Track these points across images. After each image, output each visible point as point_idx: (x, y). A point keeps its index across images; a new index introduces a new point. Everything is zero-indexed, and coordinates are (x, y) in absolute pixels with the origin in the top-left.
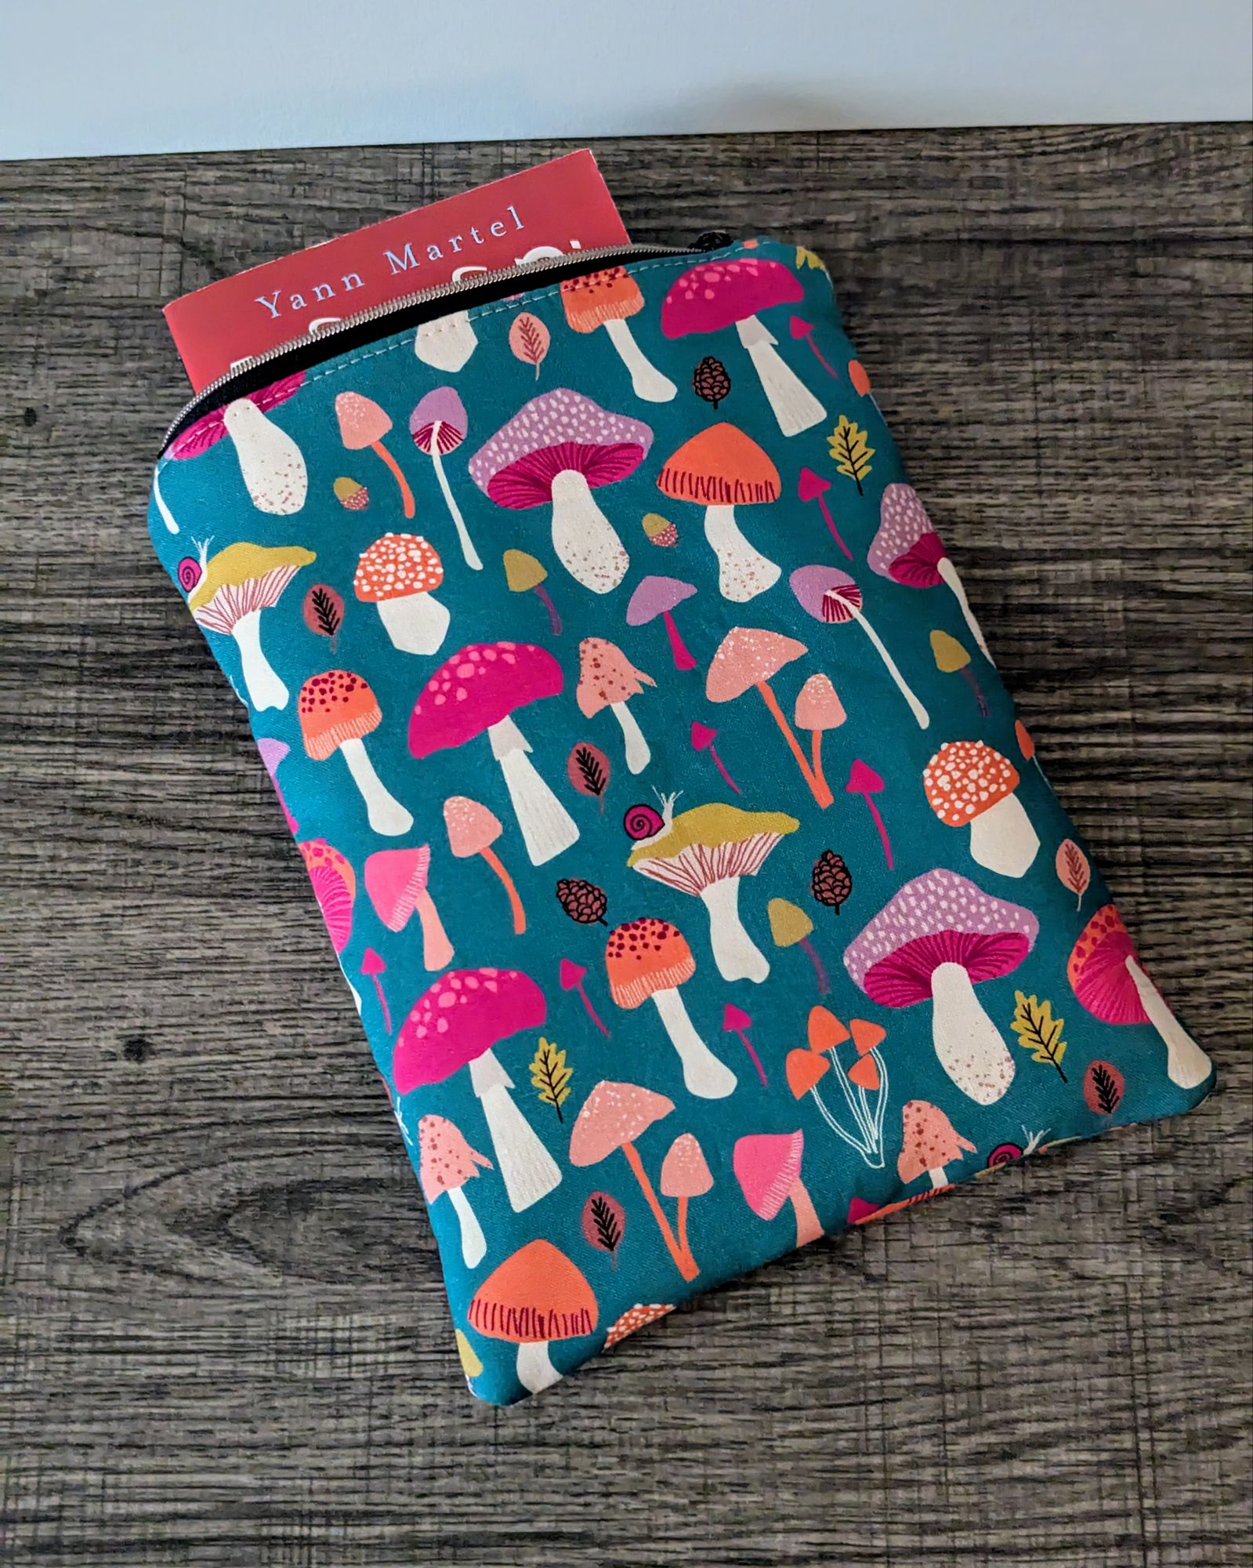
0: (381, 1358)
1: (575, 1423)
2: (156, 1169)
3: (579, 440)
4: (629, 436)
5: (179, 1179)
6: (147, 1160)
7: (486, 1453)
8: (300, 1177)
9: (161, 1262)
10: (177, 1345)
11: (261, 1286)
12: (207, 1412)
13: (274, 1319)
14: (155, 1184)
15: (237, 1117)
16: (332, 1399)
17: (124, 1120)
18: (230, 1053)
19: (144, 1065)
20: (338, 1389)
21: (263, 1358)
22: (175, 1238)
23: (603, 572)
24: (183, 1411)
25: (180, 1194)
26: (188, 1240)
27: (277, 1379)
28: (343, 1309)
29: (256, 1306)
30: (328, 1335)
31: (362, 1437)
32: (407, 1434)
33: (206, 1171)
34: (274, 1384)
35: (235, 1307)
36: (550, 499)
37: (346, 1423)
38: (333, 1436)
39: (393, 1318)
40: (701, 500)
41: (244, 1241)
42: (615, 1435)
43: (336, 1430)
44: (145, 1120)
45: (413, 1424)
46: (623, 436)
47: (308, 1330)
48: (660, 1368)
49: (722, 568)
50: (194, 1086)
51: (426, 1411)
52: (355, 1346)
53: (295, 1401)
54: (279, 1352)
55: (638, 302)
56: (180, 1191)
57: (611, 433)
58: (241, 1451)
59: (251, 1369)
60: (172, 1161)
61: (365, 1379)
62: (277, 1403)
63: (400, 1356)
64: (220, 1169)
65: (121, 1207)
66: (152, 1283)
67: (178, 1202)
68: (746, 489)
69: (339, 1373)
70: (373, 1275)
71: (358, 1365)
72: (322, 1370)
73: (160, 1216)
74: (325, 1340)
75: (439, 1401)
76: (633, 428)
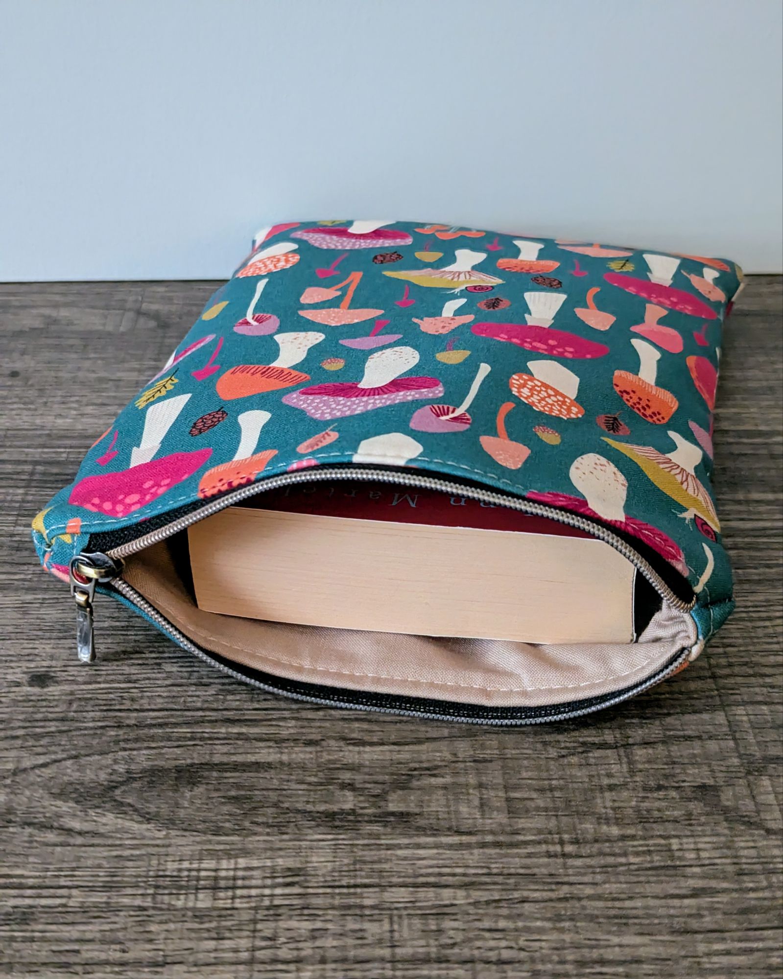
0: (267, 892)
1: (478, 944)
2: (47, 756)
5: (69, 763)
6: (40, 750)
7: (383, 969)
8: (189, 761)
9: (43, 820)
10: (48, 882)
11: (144, 838)
12: (75, 935)
13: (154, 862)
14: (44, 765)
15: (133, 722)
16: (213, 925)
17: (21, 724)
18: (130, 682)
19: (46, 690)
20: (220, 916)
21: (140, 892)
22: (59, 803)
24: (48, 934)
25: (70, 771)
26: (72, 804)
27: (154, 908)
28: (228, 855)
29: (137, 852)
30: (212, 874)
31: (245, 955)
32: (295, 953)
33: (97, 757)
34: (151, 912)
35: (115, 853)
37: (227, 944)
38: (212, 955)
39: (280, 861)
41: (130, 805)
42: (523, 955)
43: (216, 950)
44: (42, 724)
45: (301, 945)
47: (190, 870)
48: (565, 899)
50: (92, 702)
51: (314, 935)
52: (240, 883)
53: (172, 926)
54: (157, 887)
56: (69, 771)
58: (108, 969)
59: (126, 901)
60: (63, 751)
61: (250, 908)
62: (153, 928)
63: (287, 890)
64: (111, 755)
65: (8, 781)
66: (31, 835)
67: (66, 778)
69: (220, 904)
70: (259, 829)
71: (242, 897)
72: (204, 901)
73: (45, 787)
74: (207, 878)
75: (329, 926)
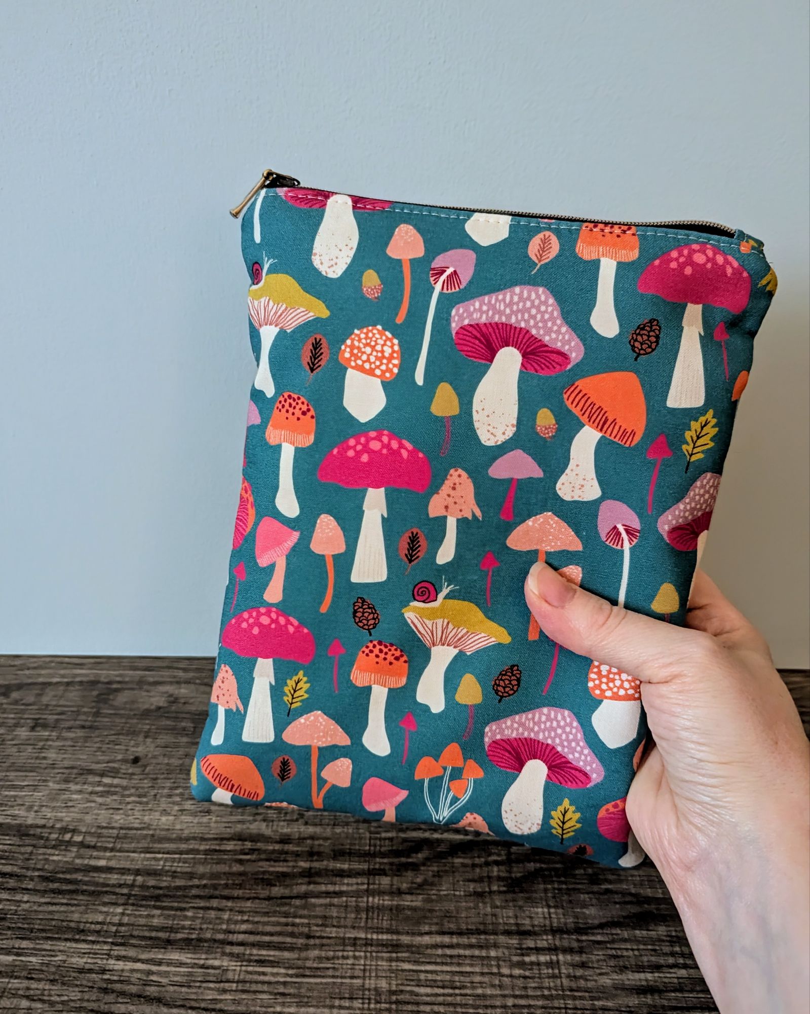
3: (534, 332)
4: (567, 347)
23: (494, 431)
36: (491, 361)
40: (584, 419)
46: (563, 345)
49: (568, 471)
55: (634, 255)
57: (557, 339)
68: (617, 428)
76: (573, 344)
